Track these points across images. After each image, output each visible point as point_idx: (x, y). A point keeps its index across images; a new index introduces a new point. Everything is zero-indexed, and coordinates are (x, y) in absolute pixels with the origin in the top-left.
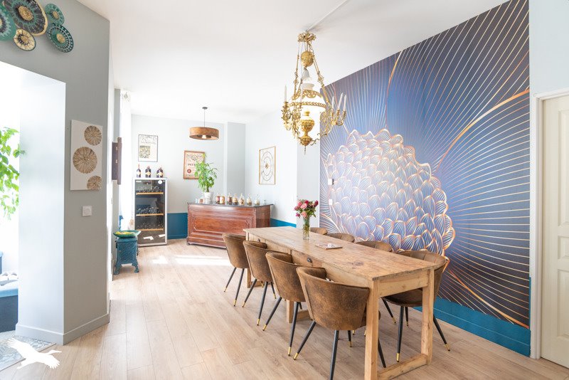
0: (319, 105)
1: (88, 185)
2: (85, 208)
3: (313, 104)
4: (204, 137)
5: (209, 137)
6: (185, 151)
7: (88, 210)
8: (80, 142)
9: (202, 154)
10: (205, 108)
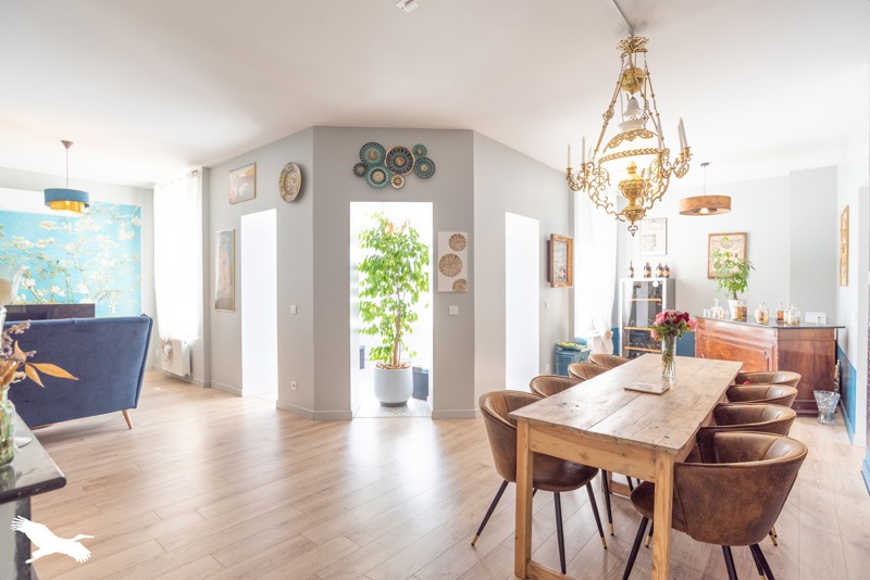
0: (647, 152)
1: (454, 288)
2: (456, 308)
3: (636, 153)
4: (704, 210)
5: (713, 210)
6: (711, 235)
7: (454, 310)
8: (446, 250)
9: (741, 237)
10: (705, 164)
